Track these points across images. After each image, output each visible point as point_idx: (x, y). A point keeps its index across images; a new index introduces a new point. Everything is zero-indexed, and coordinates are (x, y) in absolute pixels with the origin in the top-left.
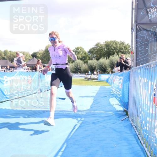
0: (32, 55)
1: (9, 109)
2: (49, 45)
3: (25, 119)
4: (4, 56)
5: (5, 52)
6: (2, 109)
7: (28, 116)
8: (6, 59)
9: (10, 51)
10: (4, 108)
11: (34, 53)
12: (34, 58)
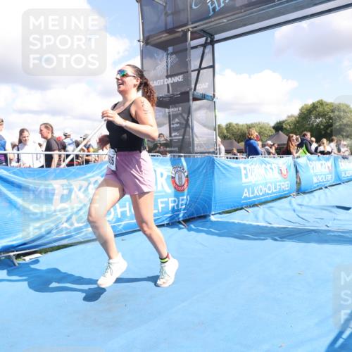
0: (274, 128)
1: (244, 224)
2: (305, 105)
3: (276, 242)
4: (226, 134)
5: (229, 127)
6: (233, 223)
7: (280, 238)
8: (229, 138)
9: (237, 124)
10: (236, 221)
11: (277, 123)
12: (280, 132)
